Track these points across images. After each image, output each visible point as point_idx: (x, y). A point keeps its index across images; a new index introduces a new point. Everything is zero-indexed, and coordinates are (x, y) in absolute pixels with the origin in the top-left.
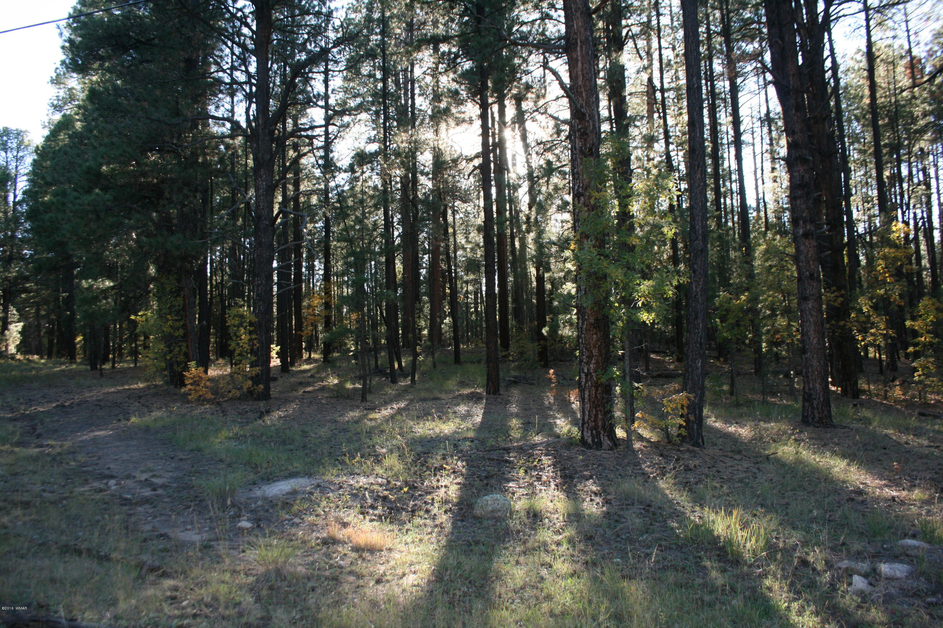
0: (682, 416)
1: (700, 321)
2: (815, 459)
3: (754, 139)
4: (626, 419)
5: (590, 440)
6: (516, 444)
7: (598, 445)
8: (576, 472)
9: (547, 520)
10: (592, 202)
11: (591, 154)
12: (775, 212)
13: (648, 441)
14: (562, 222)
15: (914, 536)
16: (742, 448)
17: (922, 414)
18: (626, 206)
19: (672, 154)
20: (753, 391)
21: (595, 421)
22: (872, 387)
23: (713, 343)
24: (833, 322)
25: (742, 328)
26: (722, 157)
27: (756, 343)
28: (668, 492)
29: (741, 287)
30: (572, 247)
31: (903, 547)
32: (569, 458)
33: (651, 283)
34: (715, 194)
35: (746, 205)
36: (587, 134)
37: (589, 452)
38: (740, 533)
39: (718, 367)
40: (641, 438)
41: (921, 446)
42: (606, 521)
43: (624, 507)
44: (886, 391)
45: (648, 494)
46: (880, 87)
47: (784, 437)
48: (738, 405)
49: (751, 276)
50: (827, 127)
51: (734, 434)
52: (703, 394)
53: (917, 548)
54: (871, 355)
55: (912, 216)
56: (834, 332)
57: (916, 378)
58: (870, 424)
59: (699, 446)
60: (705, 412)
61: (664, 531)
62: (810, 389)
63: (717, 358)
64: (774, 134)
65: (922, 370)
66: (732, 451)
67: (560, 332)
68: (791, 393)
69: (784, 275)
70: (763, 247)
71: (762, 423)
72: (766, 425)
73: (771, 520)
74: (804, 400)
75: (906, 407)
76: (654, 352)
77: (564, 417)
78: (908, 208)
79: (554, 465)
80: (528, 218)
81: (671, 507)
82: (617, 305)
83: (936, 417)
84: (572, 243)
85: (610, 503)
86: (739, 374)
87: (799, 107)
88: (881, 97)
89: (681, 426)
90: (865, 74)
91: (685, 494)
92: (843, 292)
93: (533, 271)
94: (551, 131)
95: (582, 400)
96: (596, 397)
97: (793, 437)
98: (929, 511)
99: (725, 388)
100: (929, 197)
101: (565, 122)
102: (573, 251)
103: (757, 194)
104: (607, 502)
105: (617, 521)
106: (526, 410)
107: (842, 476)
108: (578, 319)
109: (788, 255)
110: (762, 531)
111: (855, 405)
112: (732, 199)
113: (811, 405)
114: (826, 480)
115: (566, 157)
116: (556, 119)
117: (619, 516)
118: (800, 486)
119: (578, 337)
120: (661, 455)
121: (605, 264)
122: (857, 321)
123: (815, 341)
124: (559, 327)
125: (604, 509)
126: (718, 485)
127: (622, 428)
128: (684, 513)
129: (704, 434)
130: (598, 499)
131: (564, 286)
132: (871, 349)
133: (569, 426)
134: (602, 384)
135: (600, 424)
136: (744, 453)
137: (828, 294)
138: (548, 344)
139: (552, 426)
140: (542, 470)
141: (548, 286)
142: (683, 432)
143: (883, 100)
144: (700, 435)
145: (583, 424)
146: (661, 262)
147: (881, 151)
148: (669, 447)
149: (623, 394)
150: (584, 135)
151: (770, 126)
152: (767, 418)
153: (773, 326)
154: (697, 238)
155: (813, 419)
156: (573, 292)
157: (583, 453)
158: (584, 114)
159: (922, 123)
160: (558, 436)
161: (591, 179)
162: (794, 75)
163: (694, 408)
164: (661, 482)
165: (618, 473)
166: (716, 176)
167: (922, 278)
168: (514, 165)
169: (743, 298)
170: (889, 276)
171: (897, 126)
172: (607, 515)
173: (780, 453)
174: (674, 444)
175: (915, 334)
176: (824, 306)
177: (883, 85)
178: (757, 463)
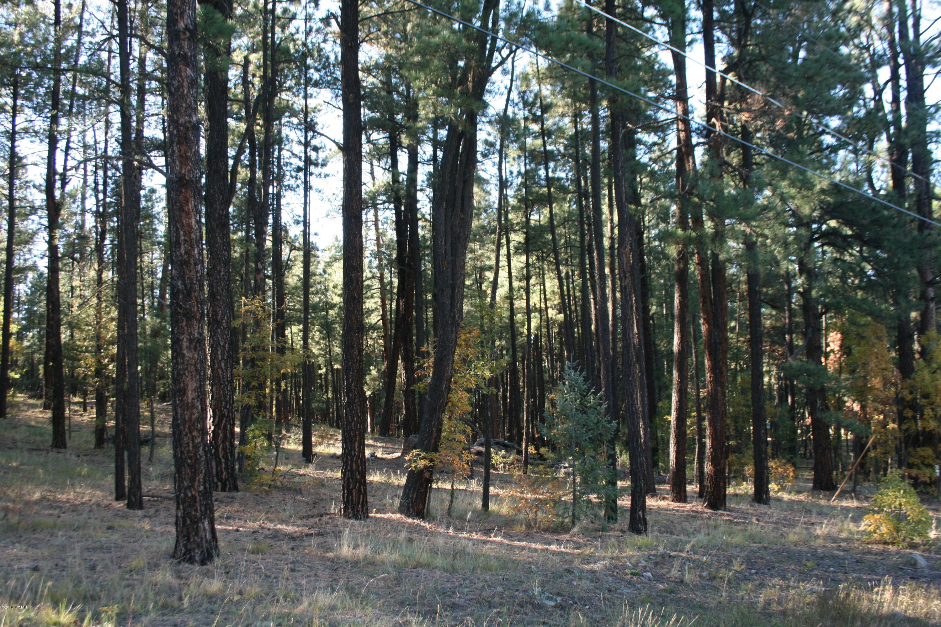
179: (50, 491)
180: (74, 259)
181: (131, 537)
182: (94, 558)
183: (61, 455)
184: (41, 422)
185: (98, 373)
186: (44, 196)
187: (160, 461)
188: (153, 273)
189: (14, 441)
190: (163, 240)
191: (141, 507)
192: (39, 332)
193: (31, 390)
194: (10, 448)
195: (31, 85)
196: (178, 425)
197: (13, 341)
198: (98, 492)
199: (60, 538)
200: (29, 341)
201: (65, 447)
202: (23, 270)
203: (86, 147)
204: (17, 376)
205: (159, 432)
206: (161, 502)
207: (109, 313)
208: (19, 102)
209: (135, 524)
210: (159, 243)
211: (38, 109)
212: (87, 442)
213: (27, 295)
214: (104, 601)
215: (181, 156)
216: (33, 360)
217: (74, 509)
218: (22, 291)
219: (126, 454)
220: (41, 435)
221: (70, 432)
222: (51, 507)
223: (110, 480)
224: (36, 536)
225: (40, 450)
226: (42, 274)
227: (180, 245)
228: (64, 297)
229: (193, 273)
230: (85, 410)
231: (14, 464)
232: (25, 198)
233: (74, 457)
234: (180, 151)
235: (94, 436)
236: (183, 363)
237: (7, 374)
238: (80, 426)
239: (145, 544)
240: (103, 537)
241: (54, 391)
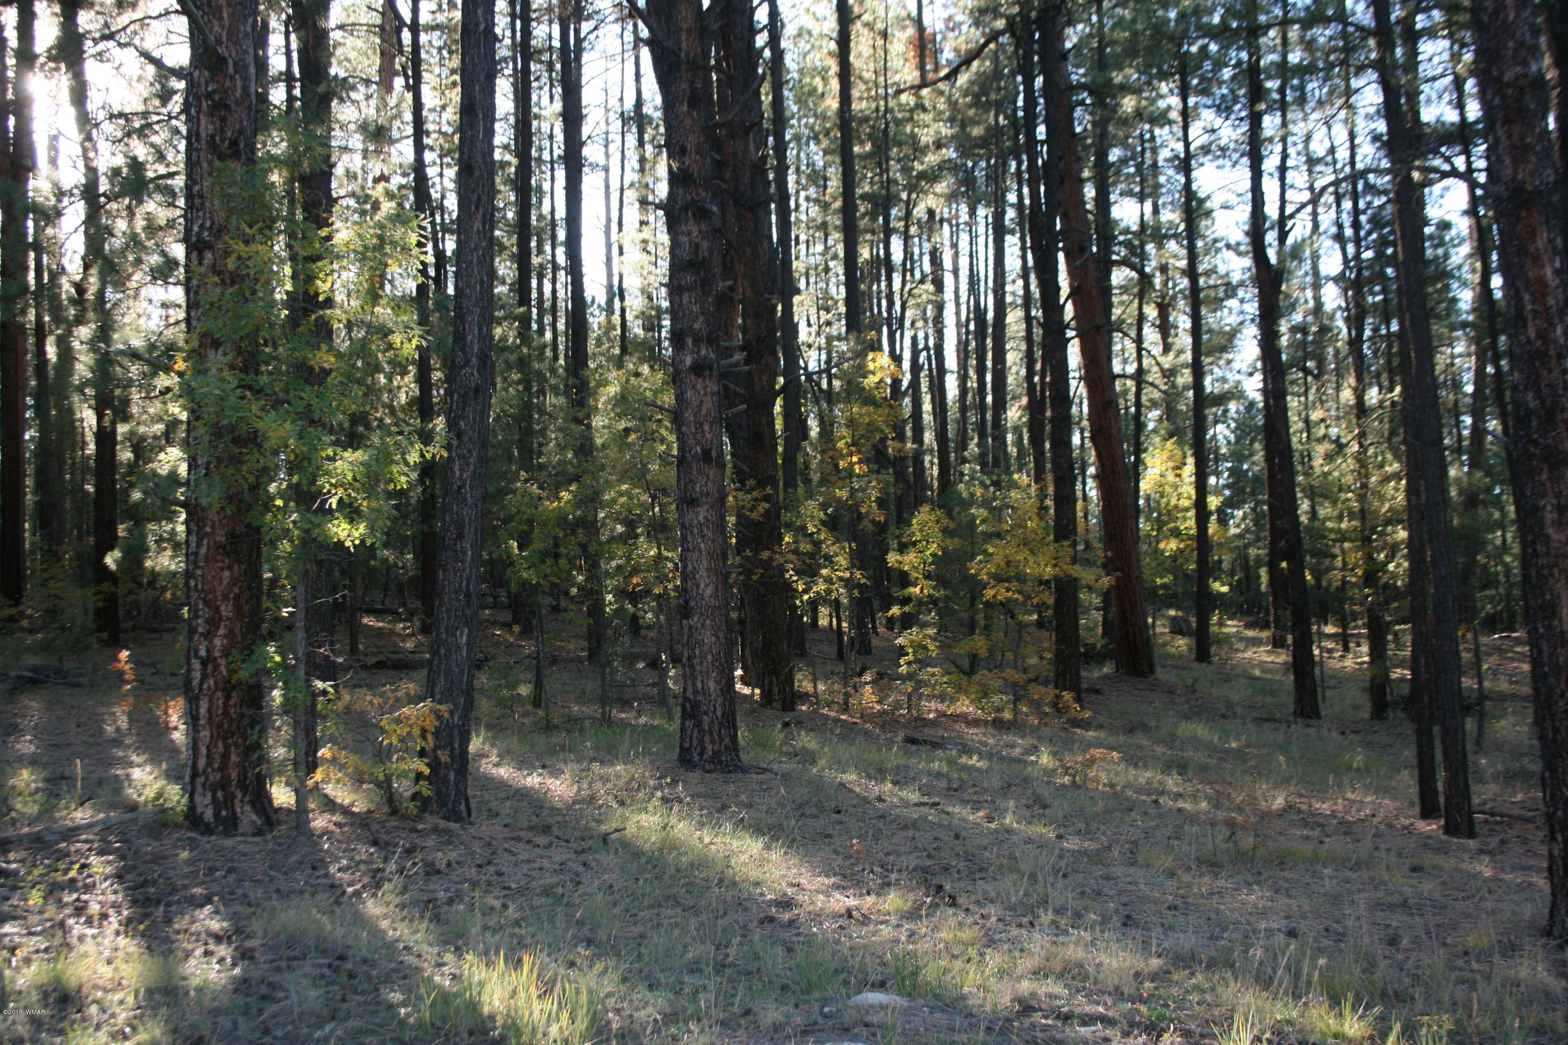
0: (422, 753)
1: (467, 544)
2: (701, 839)
3: (607, 156)
4: (296, 763)
5: (209, 814)
6: (26, 830)
7: (230, 825)
8: (174, 890)
9: (94, 1009)
10: (231, 263)
11: (236, 155)
12: (642, 315)
13: (346, 811)
14: (164, 305)
15: (882, 985)
16: (552, 821)
17: (912, 741)
18: (311, 279)
19: (431, 172)
20: (582, 698)
21: (223, 768)
22: (821, 687)
23: (503, 593)
24: (748, 553)
25: (562, 561)
26: (539, 189)
27: (592, 595)
28: (384, 924)
29: (563, 472)
30: (180, 365)
31: (858, 1008)
32: (158, 858)
33: (359, 455)
34: (520, 269)
35: (583, 299)
36: (227, 107)
37: (206, 841)
38: (537, 1006)
39: (510, 645)
40: (330, 805)
41: (906, 804)
42: (240, 1000)
43: (283, 964)
44: (847, 695)
45: (340, 931)
46: (860, 78)
47: (641, 795)
48: (549, 727)
49: (585, 449)
50: (752, 146)
51: (536, 792)
52: (470, 704)
53: (883, 1007)
54: (823, 622)
55: (907, 342)
56: (749, 573)
57: (903, 669)
58: (813, 762)
59: (458, 819)
60: (475, 744)
61: (373, 1013)
62: (696, 693)
63: (507, 626)
64: (649, 149)
65: (914, 652)
66: (531, 828)
67: (148, 563)
68: (661, 701)
69: (653, 450)
70: (613, 390)
71: (596, 766)
72: (605, 770)
73: (605, 971)
74: (685, 715)
75: (882, 727)
76: (370, 611)
77: (152, 761)
78: (901, 327)
79: (119, 876)
80: (80, 288)
81: (390, 958)
82: (279, 502)
83: (935, 745)
84: (179, 357)
85: (252, 958)
86: (554, 661)
87: (697, 100)
88: (861, 99)
89: (419, 776)
90: (833, 46)
91: (424, 925)
92: (769, 490)
93: (88, 417)
94: (144, 90)
95: (192, 719)
96: (226, 713)
97: (659, 794)
98: (912, 934)
99: (524, 690)
100: (940, 307)
101: (178, 73)
102: (180, 374)
103: (610, 275)
104: (244, 955)
105: (264, 998)
106: (57, 746)
107: (754, 874)
108: (189, 532)
109: (661, 408)
110: (584, 998)
111: (786, 725)
112: (554, 281)
113: (699, 725)
114: (721, 881)
115: (177, 155)
116: (157, 63)
117: (271, 985)
118: (667, 898)
119: (188, 574)
120: (375, 843)
121: (254, 409)
122: (796, 552)
123: (709, 591)
124: (147, 550)
125: (237, 971)
126: (497, 904)
127: (288, 784)
128: (419, 970)
129: (470, 792)
130: (223, 951)
131: (162, 456)
132: (824, 611)
133: (161, 783)
134: (239, 683)
135: (234, 775)
136: (556, 831)
137: (740, 495)
138: (121, 590)
139: (117, 785)
140: (89, 888)
141: (125, 455)
142: (425, 789)
143: (864, 104)
144: (462, 794)
145: (194, 777)
146: (393, 412)
147: (855, 208)
148: (393, 823)
149: (288, 707)
150: (220, 108)
151: (641, 133)
152: (608, 755)
153: (629, 558)
154: (467, 362)
155: (701, 754)
156: (183, 469)
157: (192, 844)
158: (222, 60)
159: (932, 159)
160: (133, 807)
161: (230, 212)
162: (689, 31)
163: (451, 736)
164: (370, 903)
165: (272, 887)
166: (523, 228)
167: (923, 469)
168: (53, 161)
169: (565, 495)
170: (860, 461)
171: (887, 160)
172: (242, 986)
173: (631, 829)
174: (405, 817)
175: (904, 579)
176: (732, 520)
177: (867, 75)
178: (583, 851)
179: (1301, 796)
180: (1307, 372)
181: (1457, 889)
182: (1394, 924)
183: (1311, 731)
184: (1271, 671)
185: (1370, 578)
186: (1247, 262)
187: (1498, 746)
188: (1457, 385)
189: (1230, 705)
190: (1471, 318)
191: (1472, 834)
192: (1253, 510)
193: (1248, 613)
194: (1224, 717)
195: (1207, 66)
196: (1544, 677)
197: (1213, 527)
198: (1387, 801)
199: (1329, 881)
200: (1238, 526)
201: (1318, 717)
202: (1221, 399)
203: (1312, 162)
204: (1225, 589)
205: (1491, 691)
206: (1510, 826)
207: (1381, 466)
208: (1191, 101)
209: (1463, 866)
210: (1464, 325)
211: (1224, 109)
212: (1356, 707)
213: (1229, 443)
214: (1419, 1005)
215: (1513, 147)
216: (1246, 558)
217: (1347, 829)
218: (1220, 437)
219: (1436, 729)
220: (1273, 693)
221: (1324, 688)
222: (1305, 824)
223: (1408, 780)
224: (1286, 874)
225: (1275, 721)
226: (1252, 404)
227: (1525, 321)
228: (1296, 441)
229: (1556, 373)
230: (1346, 649)
231: (1234, 745)
232: (1213, 271)
233: (1335, 735)
234: (1509, 137)
235: (1366, 696)
236: (1548, 554)
237: (1208, 586)
238: (1341, 679)
239: (1489, 905)
240: (1406, 886)
241: (1293, 614)
